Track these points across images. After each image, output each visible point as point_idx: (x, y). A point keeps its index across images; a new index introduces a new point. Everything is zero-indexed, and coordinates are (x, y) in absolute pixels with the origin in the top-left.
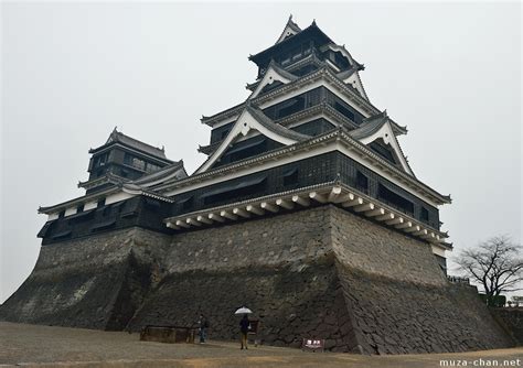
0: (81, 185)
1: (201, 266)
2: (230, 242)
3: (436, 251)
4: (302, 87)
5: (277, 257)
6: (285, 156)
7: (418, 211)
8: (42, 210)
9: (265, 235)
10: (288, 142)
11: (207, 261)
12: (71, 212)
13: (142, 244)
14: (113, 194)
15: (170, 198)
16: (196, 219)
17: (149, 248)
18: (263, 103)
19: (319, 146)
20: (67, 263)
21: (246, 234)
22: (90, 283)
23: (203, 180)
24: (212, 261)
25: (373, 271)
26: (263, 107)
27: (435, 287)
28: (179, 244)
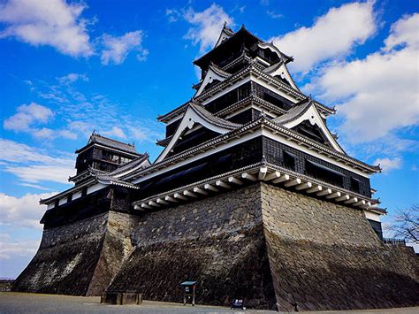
0: (70, 179)
1: (162, 240)
2: (184, 219)
3: (369, 216)
4: (234, 83)
5: (219, 229)
6: (221, 144)
7: (347, 182)
8: (42, 202)
9: (210, 211)
10: (224, 132)
11: (166, 235)
12: (63, 202)
13: (115, 225)
14: (92, 185)
15: (135, 185)
16: (155, 201)
17: (121, 228)
18: (204, 100)
19: (247, 133)
20: (62, 243)
21: (195, 211)
22: (77, 258)
23: (160, 169)
24: (170, 236)
25: (303, 237)
26: (204, 104)
27: (367, 250)
28: (145, 223)
